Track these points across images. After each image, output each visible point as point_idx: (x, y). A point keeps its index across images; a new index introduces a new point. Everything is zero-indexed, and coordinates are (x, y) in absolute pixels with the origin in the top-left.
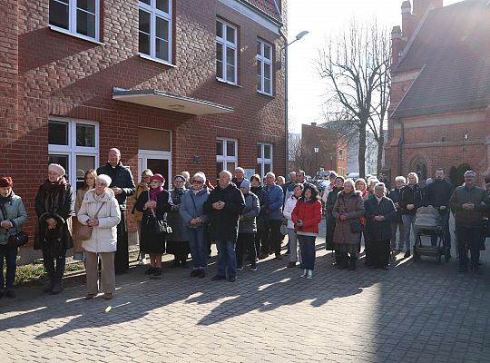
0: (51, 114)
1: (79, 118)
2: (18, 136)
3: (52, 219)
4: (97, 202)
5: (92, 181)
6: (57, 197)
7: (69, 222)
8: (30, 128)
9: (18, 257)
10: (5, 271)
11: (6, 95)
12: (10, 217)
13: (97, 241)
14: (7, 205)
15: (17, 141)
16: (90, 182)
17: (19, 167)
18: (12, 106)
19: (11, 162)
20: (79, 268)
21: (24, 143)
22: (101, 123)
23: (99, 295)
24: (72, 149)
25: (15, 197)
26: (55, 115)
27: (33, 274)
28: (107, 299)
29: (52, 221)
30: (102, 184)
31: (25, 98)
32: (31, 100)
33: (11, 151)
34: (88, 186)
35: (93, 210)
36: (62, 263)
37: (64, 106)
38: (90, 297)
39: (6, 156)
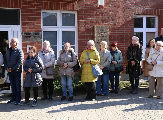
0: (135, 14)
1: (148, 15)
2: (121, 24)
3: (133, 61)
4: (156, 54)
5: (153, 44)
6: (136, 52)
7: (141, 63)
8: (126, 21)
9: (120, 77)
10: (115, 82)
11: (115, 7)
12: (116, 59)
13: (155, 72)
14: (115, 54)
15: (120, 27)
16: (152, 44)
17: (121, 38)
18: (118, 12)
19: (118, 36)
20: (147, 84)
21: (123, 27)
22: (158, 16)
23: (154, 96)
24: (144, 30)
25: (118, 51)
26: (137, 14)
27: (126, 84)
28: (158, 99)
29: (133, 62)
30: (159, 45)
31: (124, 8)
32: (126, 8)
33: (118, 31)
34: (151, 46)
35: (154, 57)
36: (137, 81)
37: (141, 9)
38: (150, 97)
39: (116, 34)
